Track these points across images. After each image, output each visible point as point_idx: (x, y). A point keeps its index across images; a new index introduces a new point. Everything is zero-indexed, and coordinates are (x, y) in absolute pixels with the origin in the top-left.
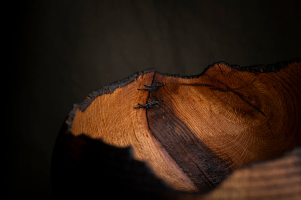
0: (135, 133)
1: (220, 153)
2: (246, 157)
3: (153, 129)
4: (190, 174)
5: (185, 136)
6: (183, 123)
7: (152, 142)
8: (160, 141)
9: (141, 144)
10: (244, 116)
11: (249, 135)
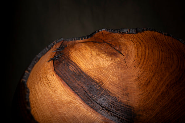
0: (47, 75)
1: (96, 78)
2: (111, 80)
3: (57, 70)
4: (79, 94)
5: (75, 71)
6: (74, 63)
7: (56, 78)
8: (61, 77)
9: (50, 82)
10: (111, 56)
11: (113, 67)
